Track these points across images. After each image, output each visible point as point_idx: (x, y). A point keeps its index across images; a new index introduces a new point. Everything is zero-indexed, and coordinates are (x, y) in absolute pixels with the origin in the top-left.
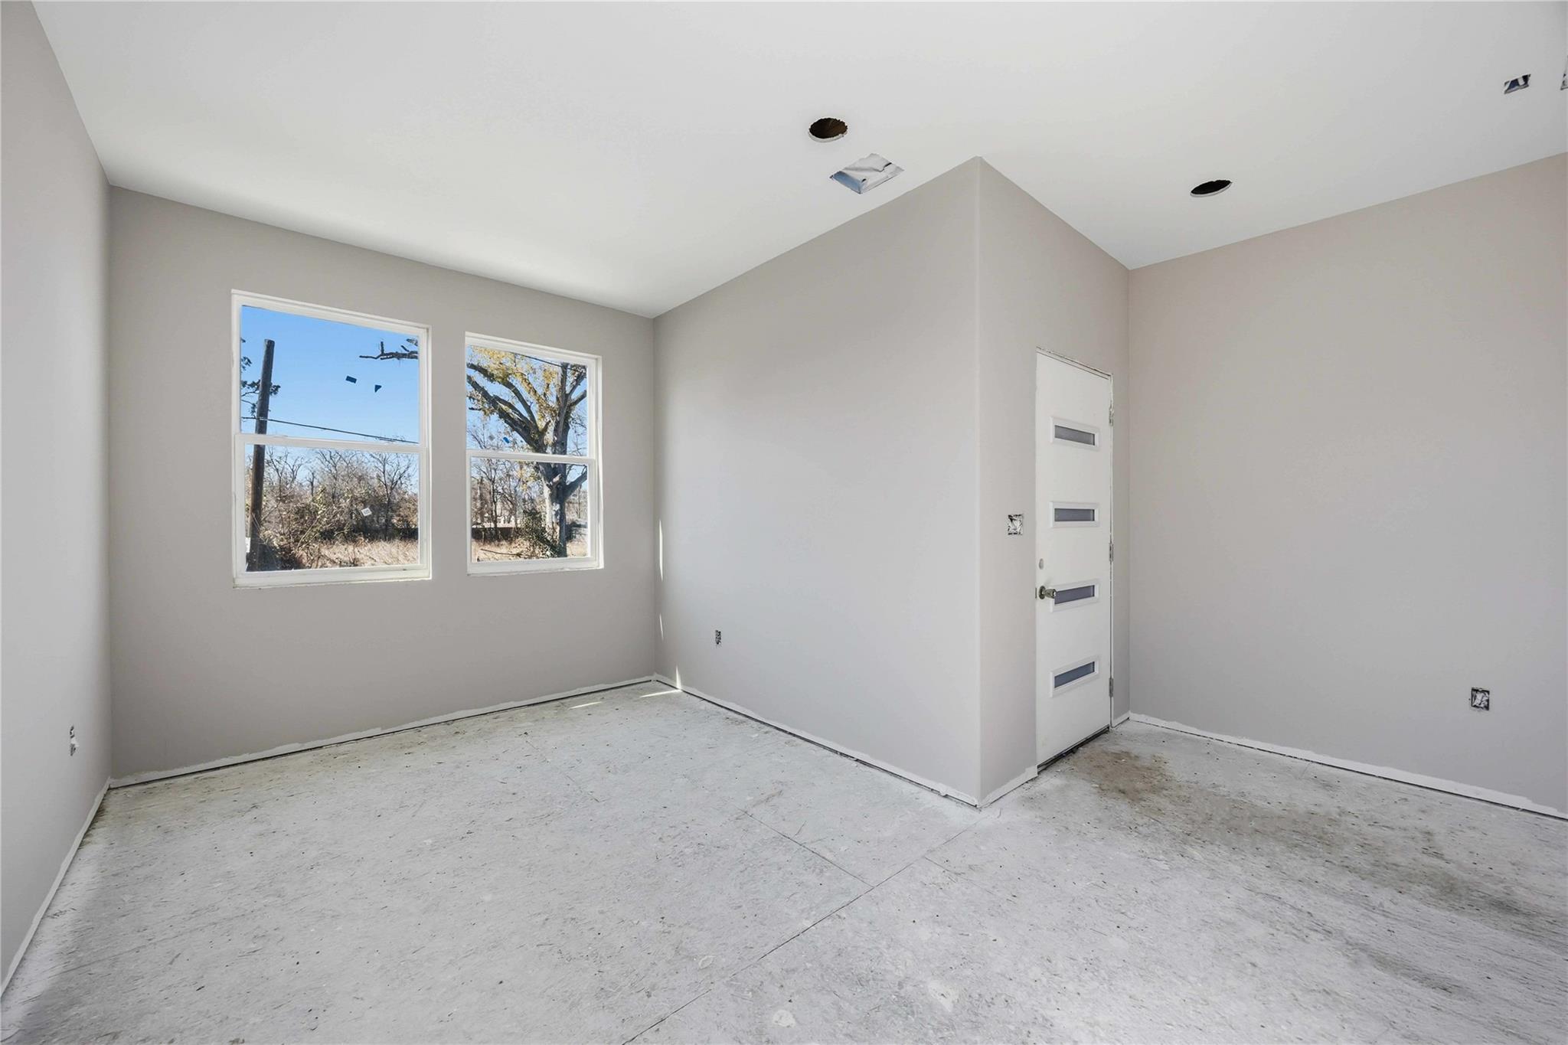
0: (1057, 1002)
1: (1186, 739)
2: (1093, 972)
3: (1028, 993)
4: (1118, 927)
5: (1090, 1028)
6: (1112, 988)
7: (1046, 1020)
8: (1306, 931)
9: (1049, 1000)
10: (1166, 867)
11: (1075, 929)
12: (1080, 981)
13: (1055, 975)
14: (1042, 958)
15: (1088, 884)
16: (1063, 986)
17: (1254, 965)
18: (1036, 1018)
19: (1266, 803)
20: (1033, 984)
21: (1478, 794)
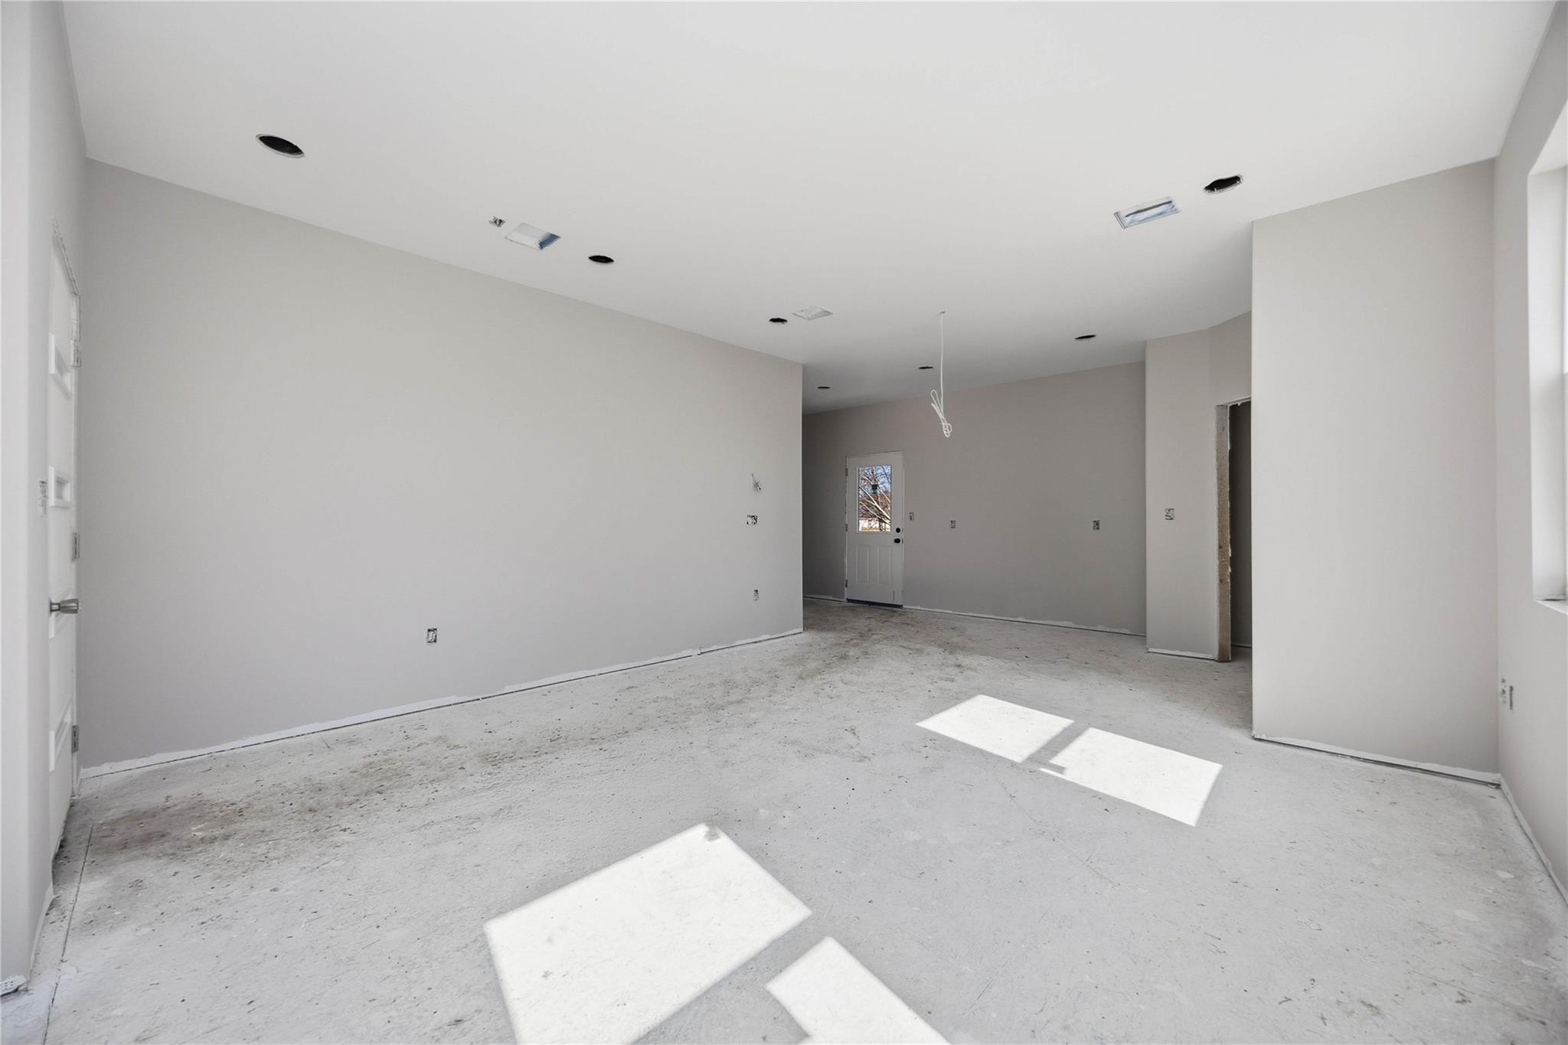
0: (426, 1011)
1: (187, 765)
2: (414, 968)
3: (398, 1034)
4: (378, 927)
5: (469, 994)
6: (440, 960)
7: (441, 1028)
8: (470, 826)
9: (419, 1018)
10: (340, 863)
11: (351, 962)
12: (415, 982)
13: (394, 1001)
14: (364, 1005)
15: (303, 926)
16: (411, 999)
17: (478, 866)
18: (433, 1037)
19: (332, 776)
20: (390, 1026)
21: (430, 705)
